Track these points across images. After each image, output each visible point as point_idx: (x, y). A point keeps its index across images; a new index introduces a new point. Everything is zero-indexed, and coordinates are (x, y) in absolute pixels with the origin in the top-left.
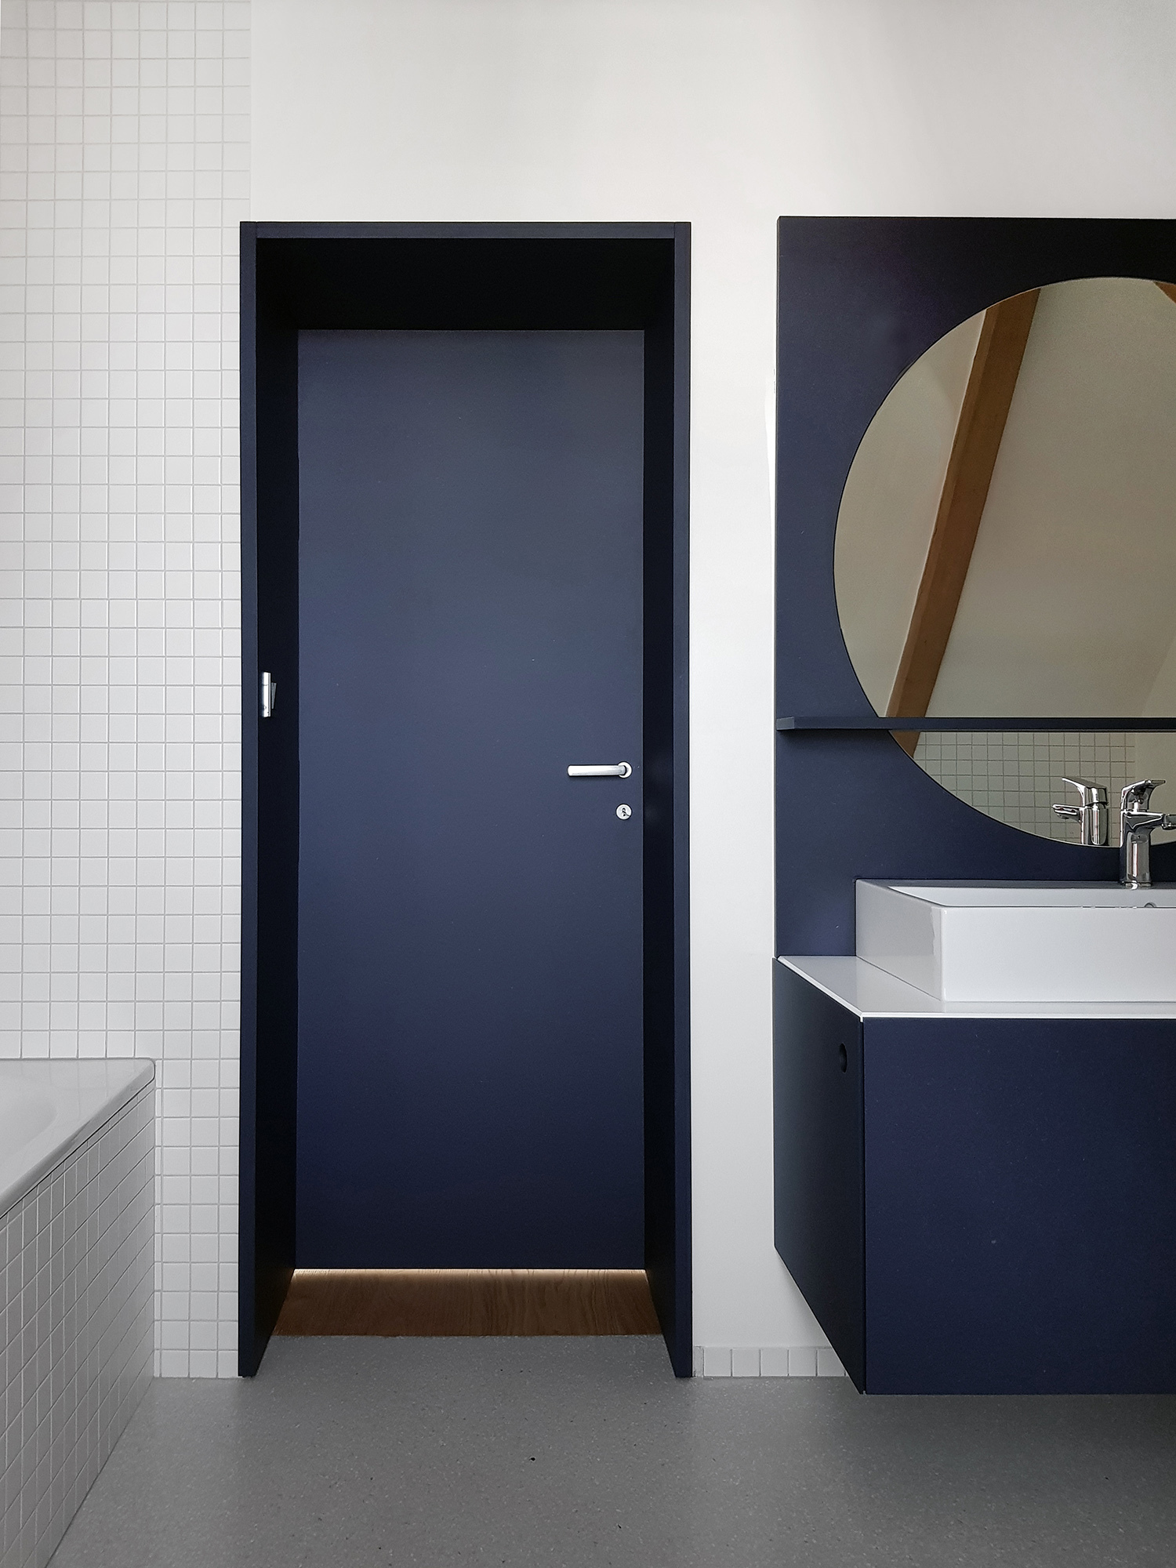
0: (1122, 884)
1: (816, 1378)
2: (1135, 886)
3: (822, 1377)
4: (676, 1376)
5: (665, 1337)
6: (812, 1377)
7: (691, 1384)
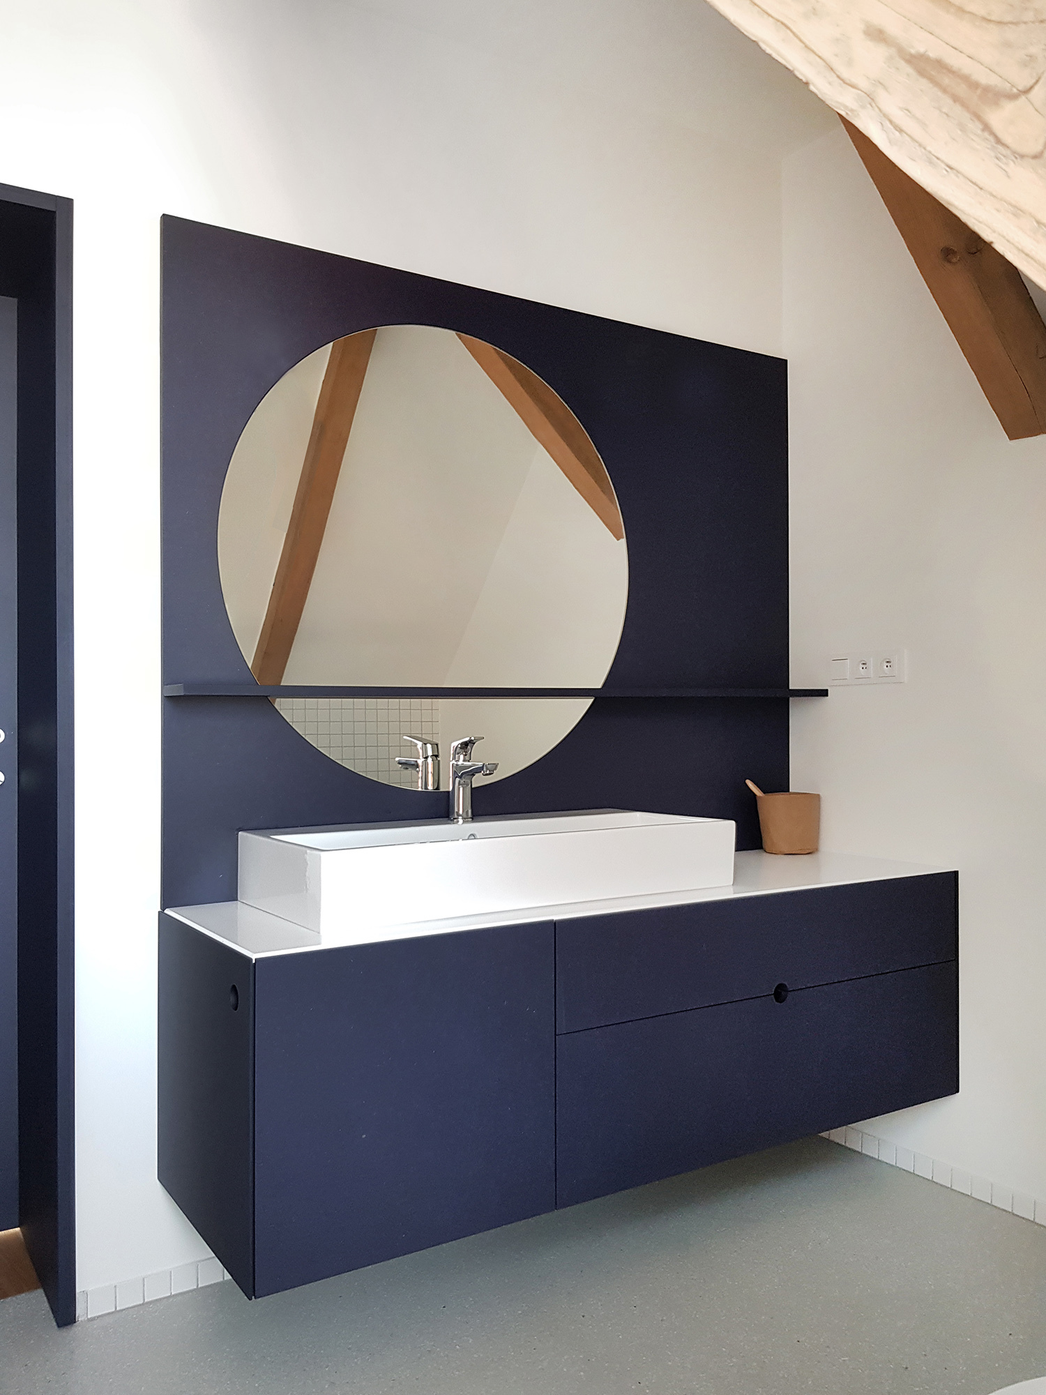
0: (452, 820)
1: (197, 1290)
2: (461, 821)
3: (203, 1287)
4: (59, 1327)
5: (44, 1291)
6: (194, 1290)
7: (75, 1330)
